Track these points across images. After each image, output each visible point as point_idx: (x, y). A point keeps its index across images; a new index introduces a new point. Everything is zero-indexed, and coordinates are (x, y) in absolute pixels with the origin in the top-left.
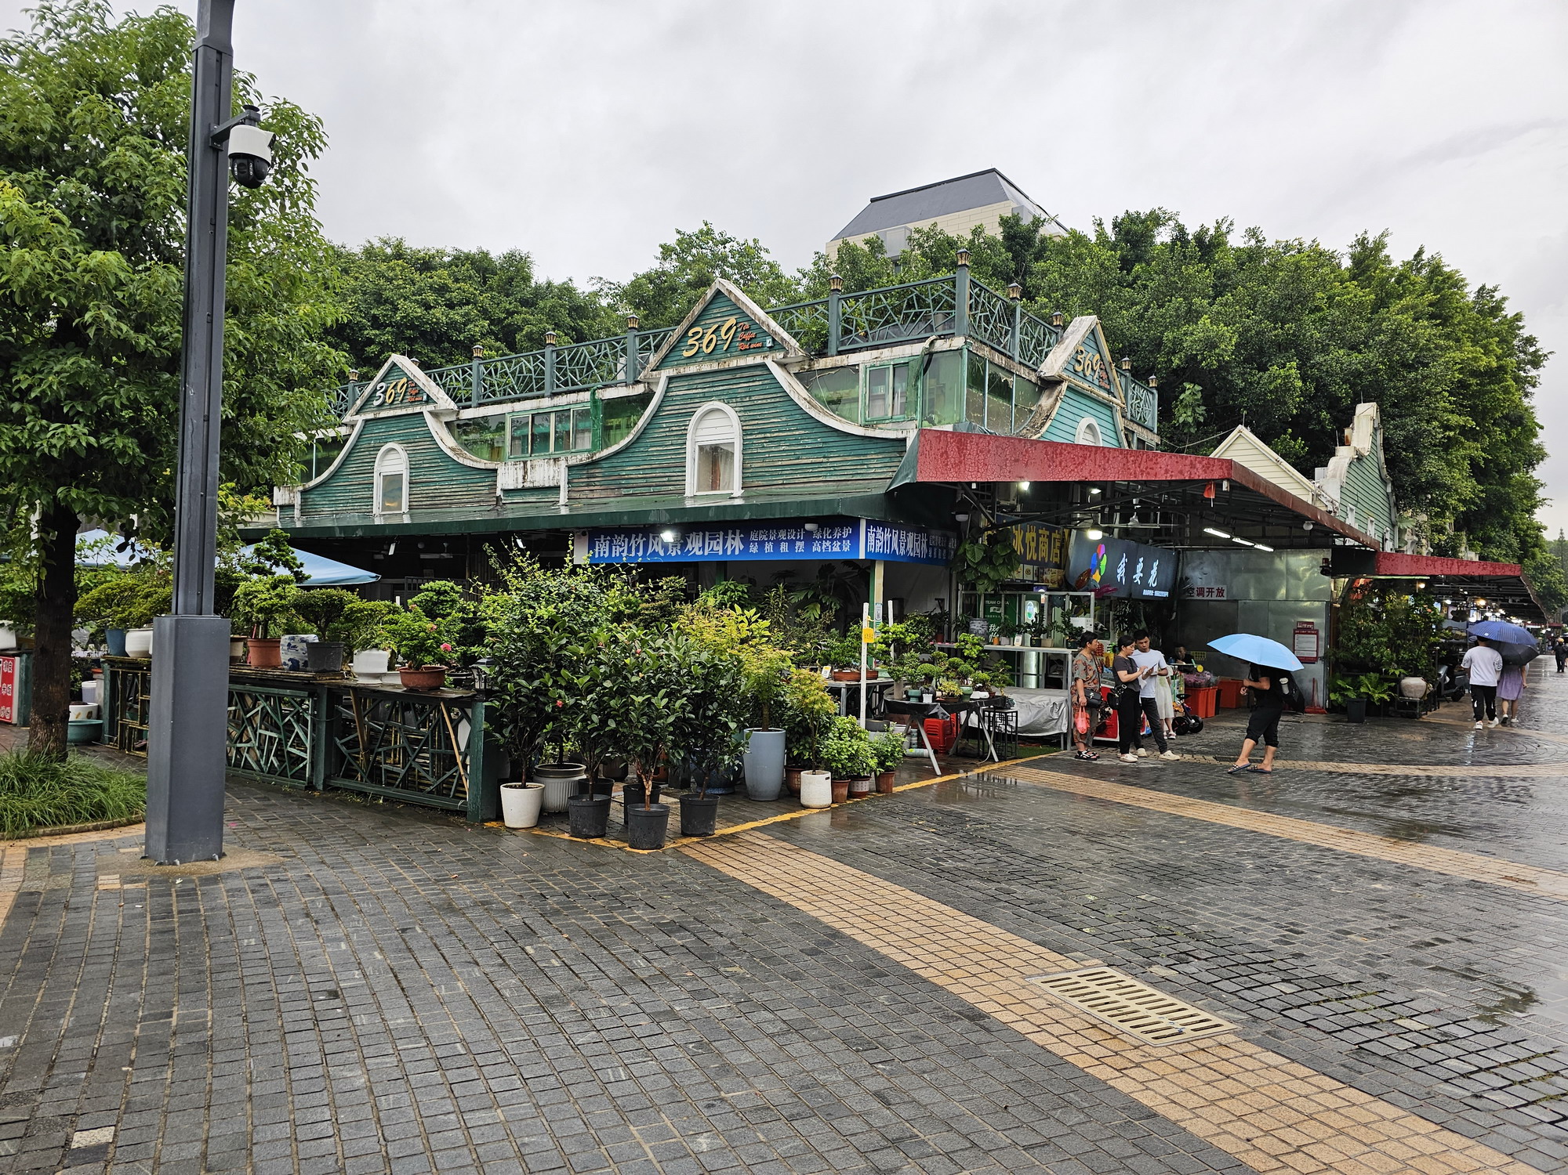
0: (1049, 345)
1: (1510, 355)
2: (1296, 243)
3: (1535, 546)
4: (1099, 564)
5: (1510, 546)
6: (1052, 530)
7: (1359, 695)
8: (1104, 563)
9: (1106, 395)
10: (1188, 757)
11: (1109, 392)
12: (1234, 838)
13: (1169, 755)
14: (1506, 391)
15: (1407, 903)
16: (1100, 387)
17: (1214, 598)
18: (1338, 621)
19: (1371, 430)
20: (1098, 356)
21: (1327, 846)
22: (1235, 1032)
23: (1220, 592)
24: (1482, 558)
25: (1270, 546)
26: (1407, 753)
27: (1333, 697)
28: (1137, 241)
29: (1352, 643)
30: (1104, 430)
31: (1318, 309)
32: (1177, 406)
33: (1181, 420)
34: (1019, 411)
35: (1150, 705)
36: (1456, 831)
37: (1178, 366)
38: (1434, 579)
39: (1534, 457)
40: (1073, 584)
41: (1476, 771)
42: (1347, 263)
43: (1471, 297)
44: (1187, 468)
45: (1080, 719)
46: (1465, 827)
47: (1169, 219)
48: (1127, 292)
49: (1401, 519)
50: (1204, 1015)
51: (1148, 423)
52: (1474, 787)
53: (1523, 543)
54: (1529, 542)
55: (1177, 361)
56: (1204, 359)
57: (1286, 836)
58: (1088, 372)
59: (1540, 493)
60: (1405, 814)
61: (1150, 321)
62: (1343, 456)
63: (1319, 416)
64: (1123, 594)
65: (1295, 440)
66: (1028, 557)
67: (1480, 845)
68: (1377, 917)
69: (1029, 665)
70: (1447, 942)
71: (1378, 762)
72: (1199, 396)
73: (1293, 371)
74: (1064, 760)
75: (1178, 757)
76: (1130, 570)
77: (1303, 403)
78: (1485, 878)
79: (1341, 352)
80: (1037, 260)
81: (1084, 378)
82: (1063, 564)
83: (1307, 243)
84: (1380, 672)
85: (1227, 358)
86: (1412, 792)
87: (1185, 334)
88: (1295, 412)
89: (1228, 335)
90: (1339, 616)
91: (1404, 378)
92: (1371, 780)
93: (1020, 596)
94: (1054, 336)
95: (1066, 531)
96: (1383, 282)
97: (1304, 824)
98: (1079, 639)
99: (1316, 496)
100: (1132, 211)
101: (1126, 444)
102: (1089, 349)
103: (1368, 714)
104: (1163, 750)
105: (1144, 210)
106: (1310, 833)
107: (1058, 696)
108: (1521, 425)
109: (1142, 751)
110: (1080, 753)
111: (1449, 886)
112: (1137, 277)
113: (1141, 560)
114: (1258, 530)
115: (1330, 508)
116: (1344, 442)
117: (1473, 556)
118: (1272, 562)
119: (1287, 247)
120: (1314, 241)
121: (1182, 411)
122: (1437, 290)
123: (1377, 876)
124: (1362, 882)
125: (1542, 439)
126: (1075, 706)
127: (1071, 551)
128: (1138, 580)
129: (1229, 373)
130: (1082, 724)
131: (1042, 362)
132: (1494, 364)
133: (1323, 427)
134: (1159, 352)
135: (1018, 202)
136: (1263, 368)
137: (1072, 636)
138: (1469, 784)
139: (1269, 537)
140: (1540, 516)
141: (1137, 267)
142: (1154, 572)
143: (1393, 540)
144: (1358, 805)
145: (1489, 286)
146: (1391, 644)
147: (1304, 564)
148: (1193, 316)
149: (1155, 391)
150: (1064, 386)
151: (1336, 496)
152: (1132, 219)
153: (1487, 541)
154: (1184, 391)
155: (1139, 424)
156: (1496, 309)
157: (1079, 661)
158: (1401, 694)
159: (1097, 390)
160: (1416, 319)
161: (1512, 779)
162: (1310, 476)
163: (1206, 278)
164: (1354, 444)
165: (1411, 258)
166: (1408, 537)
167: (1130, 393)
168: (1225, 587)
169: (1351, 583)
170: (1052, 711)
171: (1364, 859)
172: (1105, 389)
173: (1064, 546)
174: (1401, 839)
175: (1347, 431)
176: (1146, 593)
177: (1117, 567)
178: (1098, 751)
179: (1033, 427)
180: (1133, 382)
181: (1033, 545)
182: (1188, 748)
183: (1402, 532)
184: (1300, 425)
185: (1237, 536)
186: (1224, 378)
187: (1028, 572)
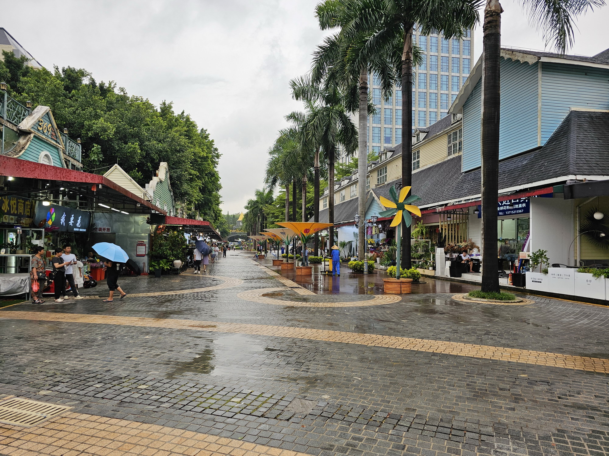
0: (24, 115)
1: (210, 153)
2: (140, 98)
3: (219, 216)
4: (51, 217)
5: (212, 216)
6: (25, 200)
7: (160, 267)
8: (54, 216)
9: (55, 143)
10: (88, 297)
11: (56, 142)
12: (97, 328)
13: (79, 297)
14: (209, 164)
15: (155, 341)
16: (52, 139)
17: (106, 232)
18: (153, 241)
19: (165, 172)
20: (50, 125)
21: (133, 325)
22: (71, 410)
23: (108, 229)
24: (204, 220)
25: (128, 212)
26: (172, 287)
27: (151, 269)
28: (74, 80)
29: (157, 249)
30: (54, 158)
31: (148, 125)
32: (90, 153)
33: (92, 159)
34: (7, 143)
35: (70, 277)
36: (179, 313)
37: (91, 136)
38: (184, 226)
39: (218, 188)
40: (37, 225)
41: (191, 291)
42: (159, 110)
43: (199, 132)
44: (84, 178)
45: (34, 286)
46: (183, 311)
47: (88, 75)
48: (68, 101)
49: (177, 205)
50: (59, 407)
51: (77, 158)
52: (189, 296)
53: (216, 215)
54: (217, 215)
55: (90, 134)
56: (102, 135)
57: (118, 324)
58: (45, 131)
59: (221, 199)
60: (164, 309)
61: (79, 115)
62: (155, 180)
63: (147, 165)
64: (64, 230)
65: (138, 173)
66: (12, 212)
67: (185, 316)
68: (143, 349)
69: (10, 263)
70: (165, 353)
71: (161, 291)
72: (100, 150)
73: (137, 146)
74: (26, 305)
75: (82, 298)
76: (67, 220)
77: (142, 159)
78: (184, 328)
79: (155, 142)
80: (24, 76)
81: (43, 133)
82: (32, 215)
83: (144, 100)
84: (167, 259)
85: (111, 137)
86: (169, 301)
87: (94, 124)
88: (138, 162)
89: (111, 127)
90: (153, 239)
91: (176, 155)
92: (157, 298)
93: (5, 230)
94: (27, 112)
95: (33, 201)
96: (171, 120)
97: (127, 318)
98: (36, 250)
99: (145, 194)
100: (71, 67)
101: (65, 165)
102: (45, 121)
103: (162, 274)
104: (76, 295)
105: (77, 68)
106: (128, 321)
107: (25, 276)
108: (213, 177)
109: (66, 297)
110: (35, 301)
111: (171, 332)
112: (73, 96)
113: (73, 215)
114: (121, 206)
115: (150, 199)
116: (156, 175)
117: (201, 219)
118: (129, 219)
119: (137, 99)
120: (147, 99)
121: (93, 155)
122: (188, 127)
123: (148, 333)
124: (141, 337)
125: (221, 182)
126: (32, 280)
127: (36, 210)
128: (71, 224)
129: (112, 143)
130: (35, 288)
131: (20, 122)
132: (205, 155)
133: (149, 169)
134: (83, 129)
135: (16, 47)
136: (126, 143)
137: (32, 248)
138: (188, 296)
139: (127, 209)
140: (221, 206)
141: (73, 91)
142: (79, 221)
143: (173, 212)
144: (149, 308)
145: (204, 129)
146: (171, 249)
147: (141, 219)
148: (97, 117)
149: (80, 145)
150: (32, 135)
151: (152, 195)
152: (72, 71)
153: (205, 214)
154: (93, 147)
155: (72, 158)
156: (206, 137)
157: (35, 259)
158: (174, 266)
159: (50, 140)
160: (180, 135)
161: (201, 292)
162: (143, 186)
163: (104, 103)
164: (159, 176)
165: (180, 114)
166: (179, 211)
167: (68, 144)
168: (110, 228)
169: (158, 227)
170: (21, 283)
171: (145, 328)
172: (55, 140)
173: (32, 208)
174: (160, 318)
175: (157, 171)
176: (75, 229)
177: (61, 218)
178: (44, 300)
179: (15, 152)
180: (69, 139)
181: (15, 206)
182: (89, 293)
183: (177, 209)
184: (140, 166)
185: (113, 207)
186: (110, 144)
187: (12, 219)
